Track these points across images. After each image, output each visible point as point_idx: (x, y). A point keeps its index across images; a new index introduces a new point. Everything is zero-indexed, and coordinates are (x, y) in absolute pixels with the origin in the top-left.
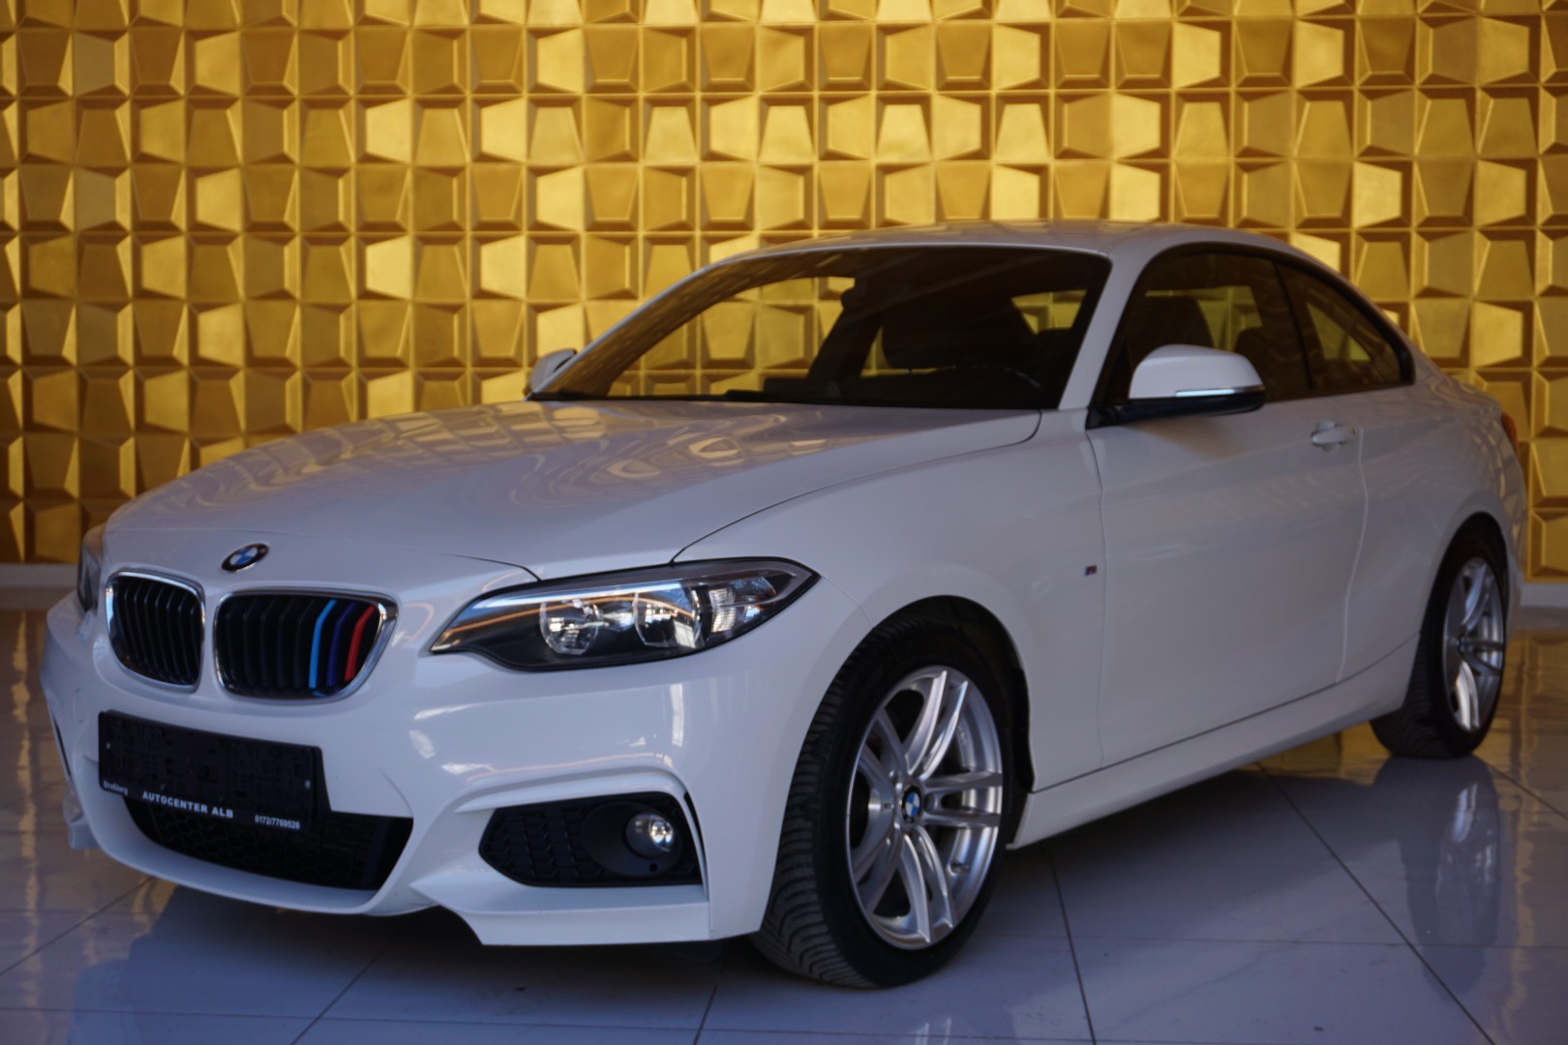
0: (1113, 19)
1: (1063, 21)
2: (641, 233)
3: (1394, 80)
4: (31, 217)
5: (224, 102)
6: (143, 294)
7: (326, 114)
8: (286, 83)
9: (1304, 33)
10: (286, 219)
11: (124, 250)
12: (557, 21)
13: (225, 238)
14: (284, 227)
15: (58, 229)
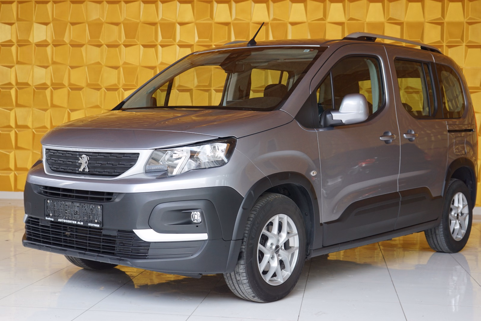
0: (365, 21)
1: (349, 21)
2: (212, 89)
3: (457, 42)
4: (19, 81)
5: (81, 46)
6: (53, 106)
7: (112, 49)
8: (100, 40)
9: (427, 26)
10: (99, 83)
11: (48, 92)
12: (186, 20)
13: (80, 89)
14: (98, 85)
15: (27, 84)
